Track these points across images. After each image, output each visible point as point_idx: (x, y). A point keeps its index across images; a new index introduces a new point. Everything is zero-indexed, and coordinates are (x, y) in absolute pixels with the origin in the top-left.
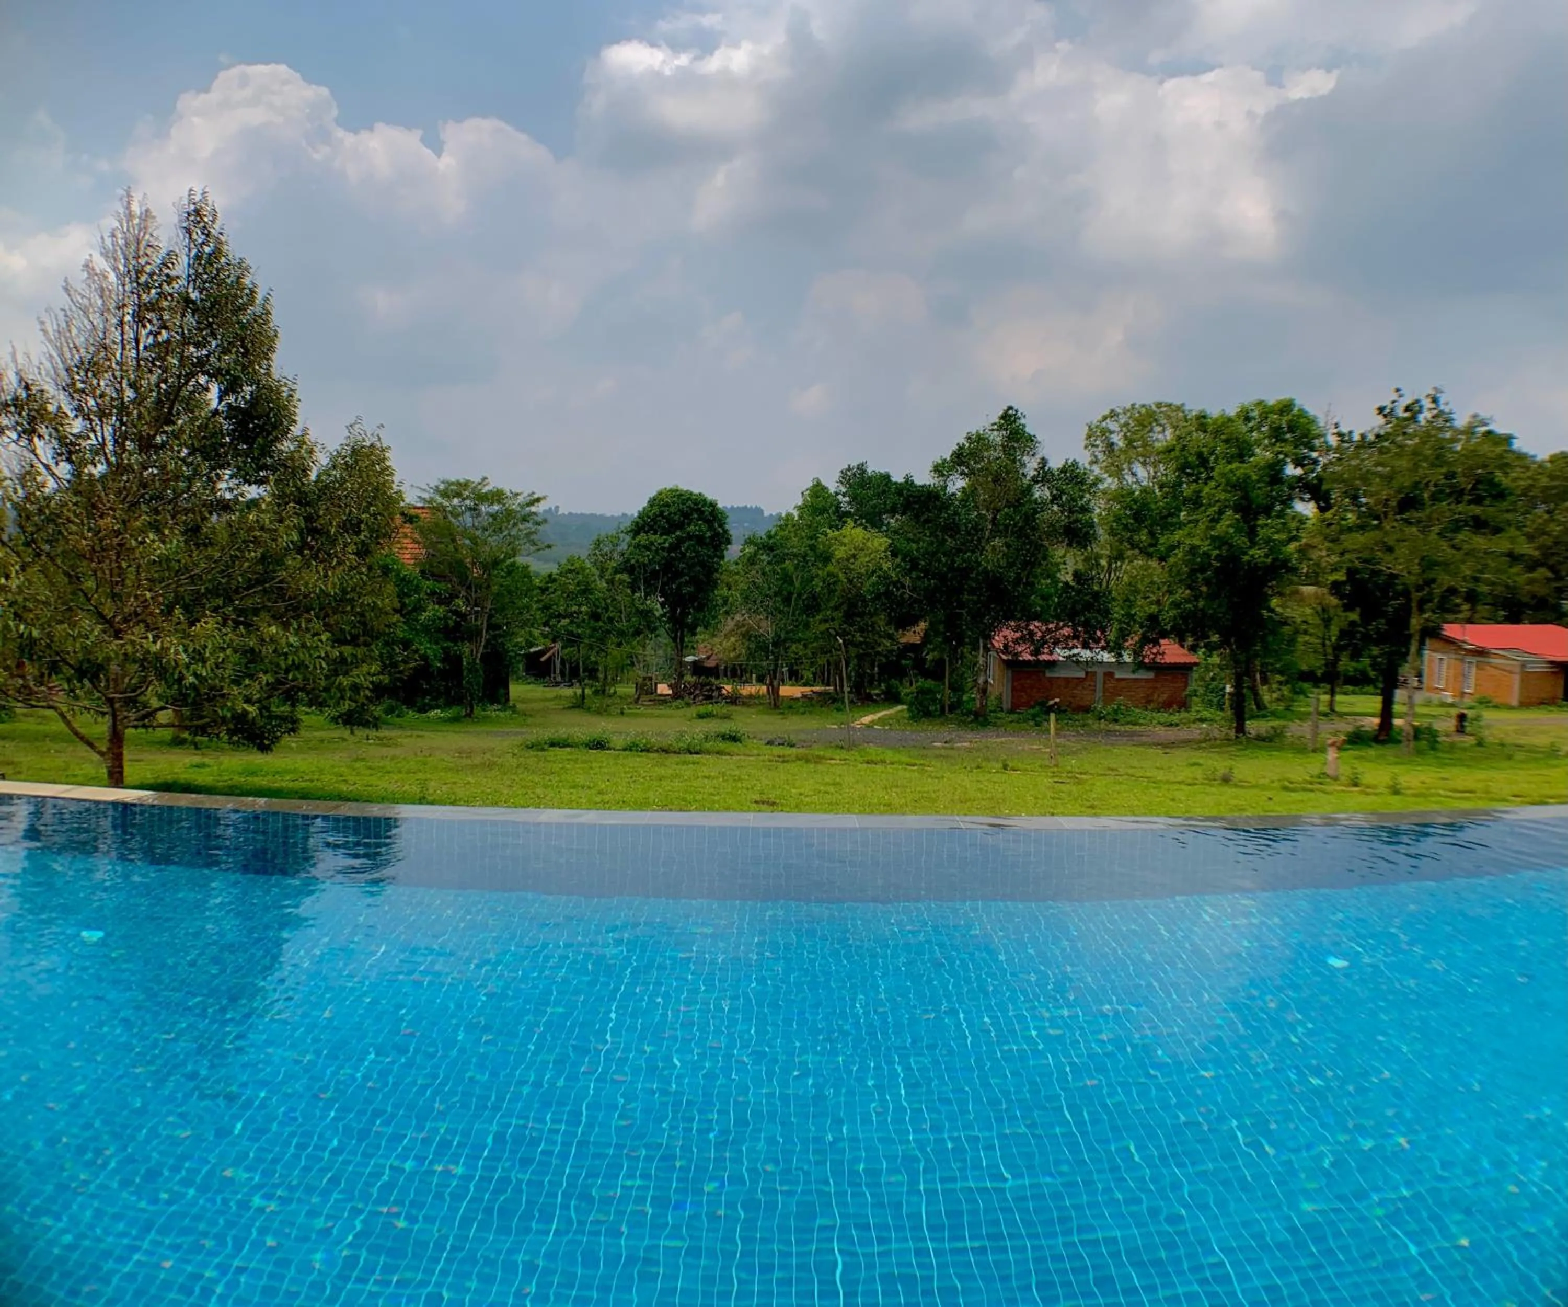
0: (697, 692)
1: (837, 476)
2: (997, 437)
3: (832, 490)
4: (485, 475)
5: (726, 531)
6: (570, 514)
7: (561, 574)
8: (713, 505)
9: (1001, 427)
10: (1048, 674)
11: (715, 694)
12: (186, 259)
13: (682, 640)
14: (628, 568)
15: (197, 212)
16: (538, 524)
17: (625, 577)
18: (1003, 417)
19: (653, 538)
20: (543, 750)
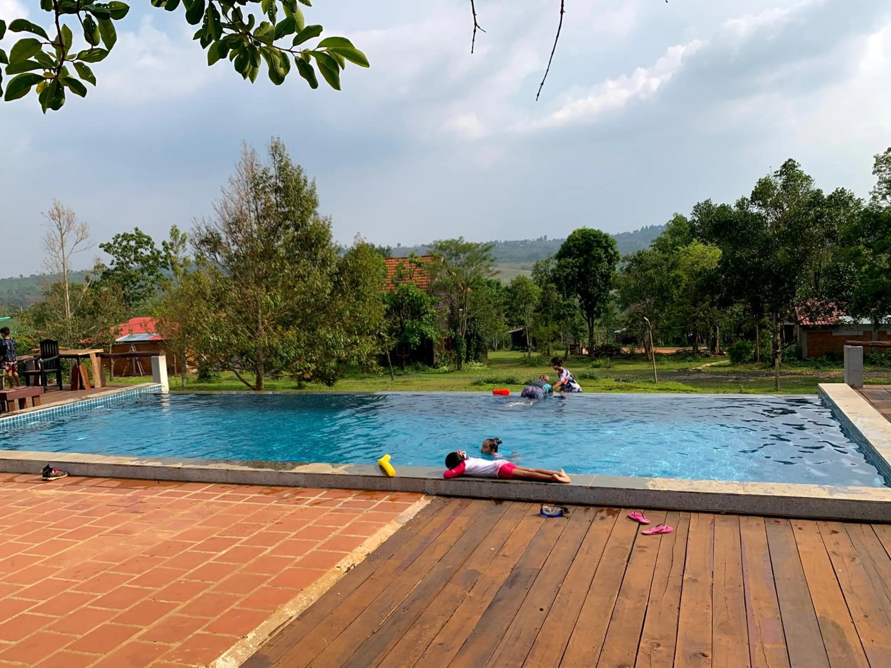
0: (603, 352)
1: (692, 210)
2: (780, 181)
3: (689, 220)
4: (461, 235)
5: (616, 253)
6: (554, 240)
7: (513, 287)
8: (606, 236)
9: (782, 173)
10: (834, 334)
11: (615, 353)
12: (274, 169)
13: (593, 322)
14: (555, 280)
15: (276, 147)
16: (492, 261)
17: (553, 285)
18: (784, 166)
19: (570, 260)
20: (481, 385)
